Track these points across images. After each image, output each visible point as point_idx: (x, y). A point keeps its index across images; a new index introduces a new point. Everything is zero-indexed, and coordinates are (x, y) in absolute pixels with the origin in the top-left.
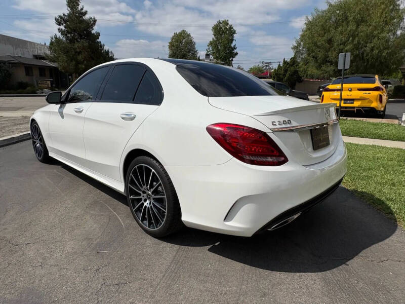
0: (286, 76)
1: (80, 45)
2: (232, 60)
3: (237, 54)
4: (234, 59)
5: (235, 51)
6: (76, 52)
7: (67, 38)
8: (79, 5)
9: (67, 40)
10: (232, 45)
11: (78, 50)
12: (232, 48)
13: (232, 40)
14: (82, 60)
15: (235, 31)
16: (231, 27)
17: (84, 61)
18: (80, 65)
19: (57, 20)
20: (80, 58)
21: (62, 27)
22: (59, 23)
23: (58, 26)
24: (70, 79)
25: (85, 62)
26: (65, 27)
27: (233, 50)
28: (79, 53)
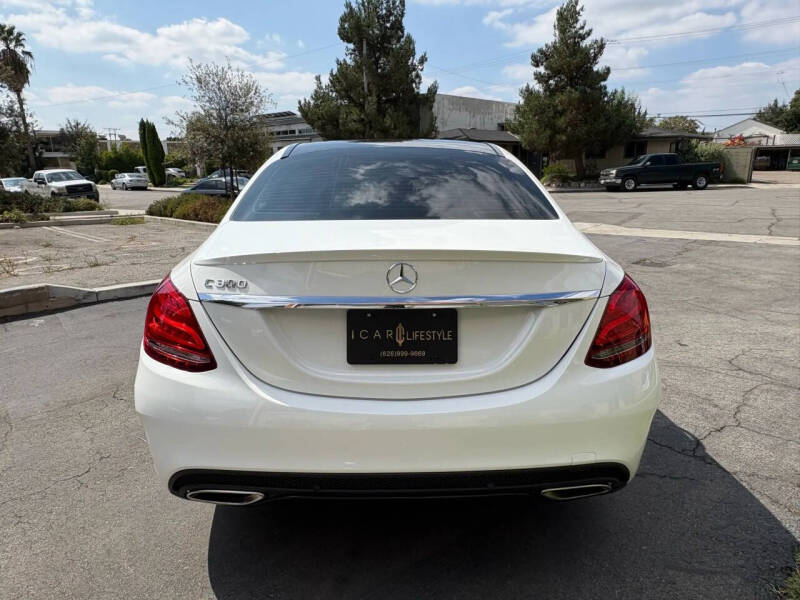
1: (564, 98)
6: (556, 112)
7: (547, 88)
8: (577, 21)
9: (545, 91)
11: (560, 108)
14: (564, 126)
17: (567, 127)
18: (558, 136)
19: (534, 57)
20: (561, 122)
21: (542, 69)
22: (537, 63)
23: (535, 69)
24: (543, 162)
25: (569, 129)
26: (546, 68)
28: (562, 113)
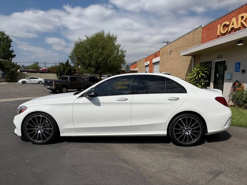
0: (65, 72)
2: (12, 59)
3: (15, 56)
4: (13, 59)
5: (13, 54)
10: (11, 49)
12: (10, 51)
13: (10, 46)
15: (11, 40)
16: (7, 37)
27: (12, 53)
